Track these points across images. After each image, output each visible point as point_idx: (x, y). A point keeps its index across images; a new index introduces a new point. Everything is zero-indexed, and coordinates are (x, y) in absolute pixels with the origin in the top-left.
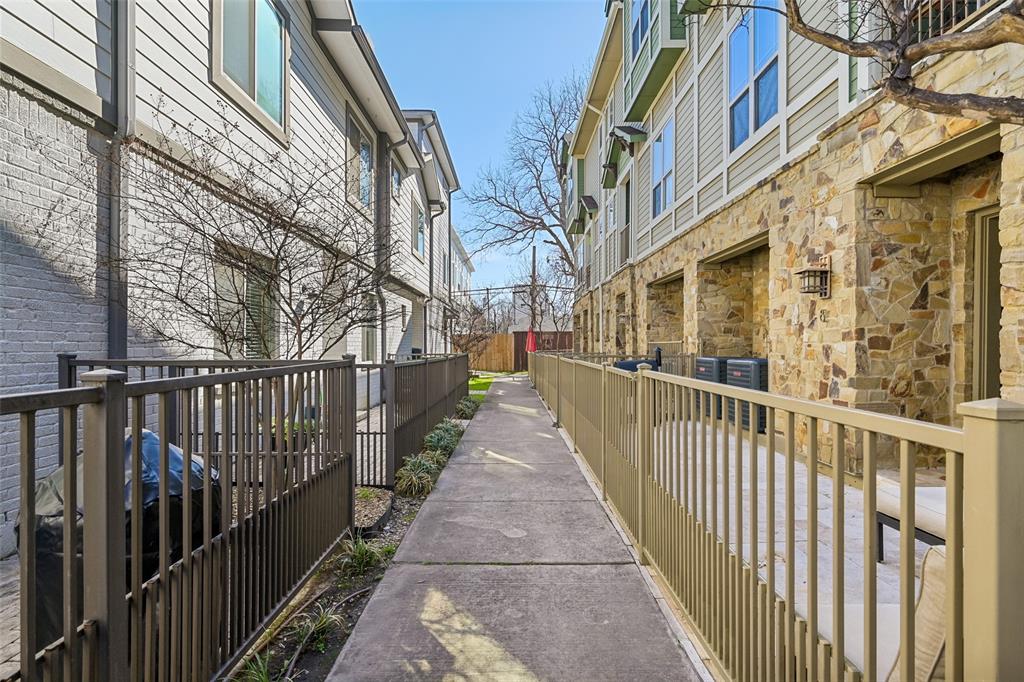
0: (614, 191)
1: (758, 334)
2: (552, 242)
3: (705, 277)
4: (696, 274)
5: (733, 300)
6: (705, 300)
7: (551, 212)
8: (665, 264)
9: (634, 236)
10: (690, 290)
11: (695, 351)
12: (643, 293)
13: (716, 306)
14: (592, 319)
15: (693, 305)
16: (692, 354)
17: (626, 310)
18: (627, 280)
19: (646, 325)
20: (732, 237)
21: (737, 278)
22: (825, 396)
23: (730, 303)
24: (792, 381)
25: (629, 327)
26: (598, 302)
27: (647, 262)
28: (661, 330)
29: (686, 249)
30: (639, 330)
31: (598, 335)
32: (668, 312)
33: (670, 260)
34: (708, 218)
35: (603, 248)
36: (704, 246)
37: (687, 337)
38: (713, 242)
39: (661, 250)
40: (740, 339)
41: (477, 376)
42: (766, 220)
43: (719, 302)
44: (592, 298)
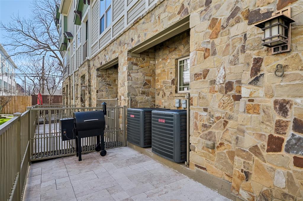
0: (80, 27)
1: (158, 95)
2: (54, 57)
3: (132, 61)
4: (126, 59)
5: (146, 76)
6: (132, 74)
7: (54, 44)
8: (107, 56)
9: (90, 46)
10: (123, 69)
11: (126, 105)
12: (94, 73)
13: (138, 78)
14: (70, 89)
15: (124, 77)
16: (125, 106)
17: (86, 83)
18: (86, 67)
19: (96, 90)
20: (155, 29)
21: (148, 64)
22: (280, 150)
23: (144, 77)
24: (217, 128)
25: (87, 92)
26: (72, 81)
27: (97, 57)
28: (104, 93)
29: (120, 45)
30: (92, 93)
31: (73, 97)
32: (107, 84)
33: (109, 54)
34: (137, 22)
35: (75, 56)
36: (132, 40)
37: (120, 97)
38: (139, 37)
39: (105, 49)
40: (149, 98)
41: (5, 118)
42: (187, 9)
43: (139, 76)
44: (70, 79)
